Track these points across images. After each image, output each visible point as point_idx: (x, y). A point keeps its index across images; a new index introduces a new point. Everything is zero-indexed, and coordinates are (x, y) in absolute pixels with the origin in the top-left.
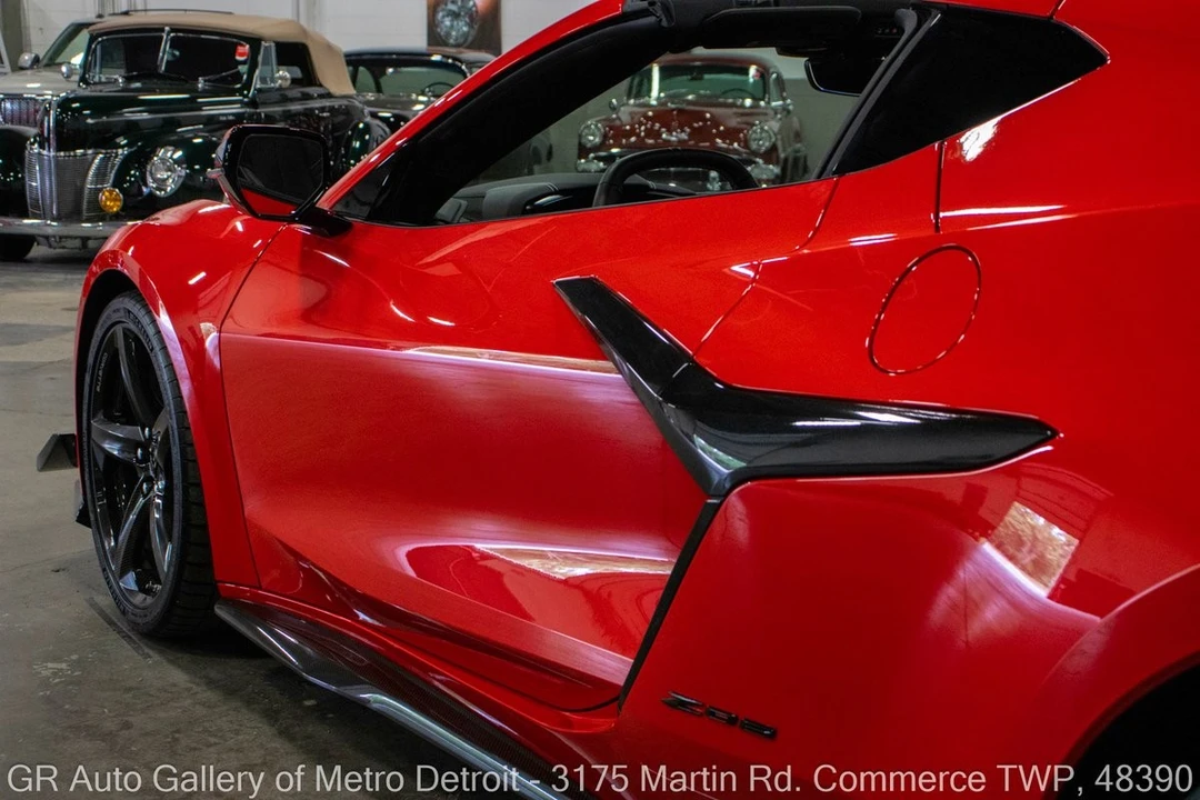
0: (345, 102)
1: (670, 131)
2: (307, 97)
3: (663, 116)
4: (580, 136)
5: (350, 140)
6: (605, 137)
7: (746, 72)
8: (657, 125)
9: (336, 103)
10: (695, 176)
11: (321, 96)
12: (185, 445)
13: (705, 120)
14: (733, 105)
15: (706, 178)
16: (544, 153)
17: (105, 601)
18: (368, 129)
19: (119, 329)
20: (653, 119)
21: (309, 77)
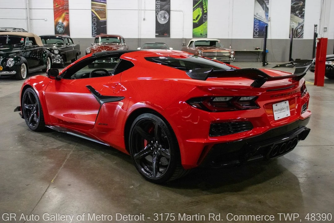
0: (41, 47)
1: (103, 50)
2: (34, 47)
3: (102, 48)
4: (86, 51)
5: (43, 54)
6: (91, 51)
7: (117, 38)
8: (101, 49)
9: (40, 48)
10: (109, 59)
11: (37, 47)
12: (40, 106)
13: (109, 48)
14: (114, 45)
15: (110, 60)
16: (79, 53)
17: (28, 128)
18: (46, 52)
19: (29, 92)
20: (100, 48)
21: (34, 43)
